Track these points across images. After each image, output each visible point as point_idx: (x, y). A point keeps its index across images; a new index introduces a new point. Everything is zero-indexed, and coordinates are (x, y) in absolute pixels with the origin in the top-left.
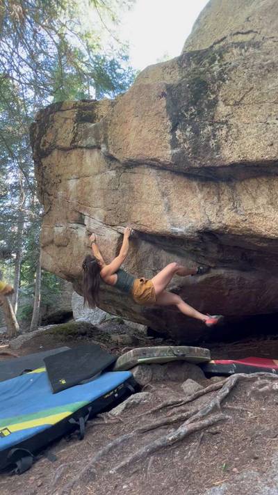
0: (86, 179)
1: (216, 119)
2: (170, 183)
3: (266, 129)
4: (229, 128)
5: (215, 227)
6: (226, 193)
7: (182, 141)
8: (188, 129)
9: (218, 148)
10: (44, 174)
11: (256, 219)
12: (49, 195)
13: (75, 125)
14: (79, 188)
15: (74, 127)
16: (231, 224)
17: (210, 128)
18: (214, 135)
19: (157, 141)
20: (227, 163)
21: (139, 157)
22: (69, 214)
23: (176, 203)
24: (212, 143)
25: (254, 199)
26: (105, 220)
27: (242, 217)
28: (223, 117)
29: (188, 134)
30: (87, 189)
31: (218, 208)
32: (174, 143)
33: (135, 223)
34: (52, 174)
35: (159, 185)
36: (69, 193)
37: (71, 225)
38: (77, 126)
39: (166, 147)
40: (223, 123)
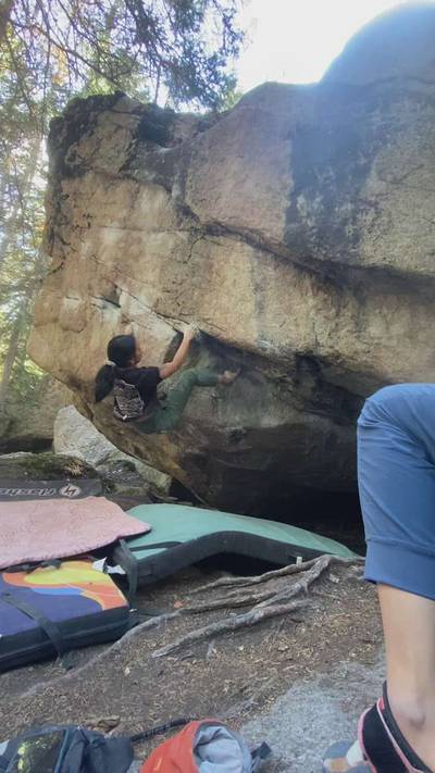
0: (135, 234)
1: (362, 195)
2: (270, 272)
3: (431, 230)
4: (378, 213)
5: (323, 352)
6: (350, 306)
7: (305, 214)
8: (318, 200)
9: (357, 238)
10: (63, 206)
11: (383, 353)
12: (64, 243)
13: (133, 141)
14: (122, 245)
15: (131, 145)
16: (346, 353)
17: (350, 206)
18: (354, 219)
19: (266, 205)
20: (365, 263)
21: (232, 222)
22: (94, 282)
23: (273, 306)
24: (349, 229)
25: (388, 325)
26: (156, 305)
27: (364, 347)
28: (372, 195)
29: (316, 206)
30: (134, 249)
31: (334, 326)
32: (292, 215)
33: (205, 320)
34: (76, 210)
35: (253, 271)
36: (101, 250)
37: (94, 301)
38: (137, 144)
39: (278, 217)
40: (370, 204)
